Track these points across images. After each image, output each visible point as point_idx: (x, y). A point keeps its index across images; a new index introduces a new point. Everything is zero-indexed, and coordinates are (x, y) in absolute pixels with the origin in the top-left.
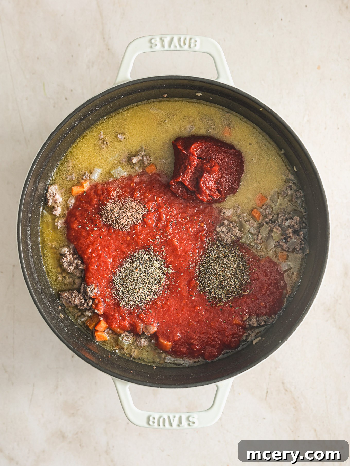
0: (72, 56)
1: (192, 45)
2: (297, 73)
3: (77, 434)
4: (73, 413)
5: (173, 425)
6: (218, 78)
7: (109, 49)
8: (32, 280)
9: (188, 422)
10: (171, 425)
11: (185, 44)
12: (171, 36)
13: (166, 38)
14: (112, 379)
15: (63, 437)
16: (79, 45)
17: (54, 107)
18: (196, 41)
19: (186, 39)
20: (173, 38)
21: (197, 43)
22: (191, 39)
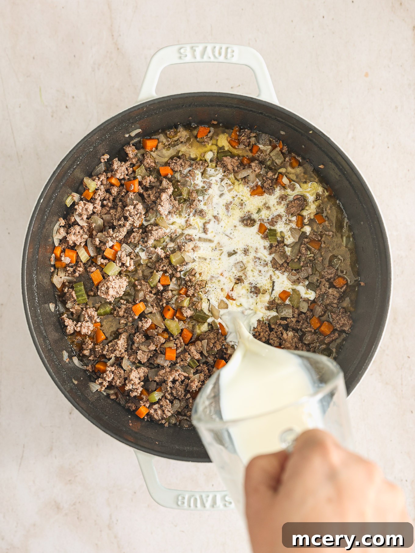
0: (75, 56)
1: (229, 55)
2: (341, 81)
3: (74, 504)
4: (70, 481)
5: (206, 505)
6: (259, 95)
7: (118, 49)
9: (224, 503)
10: (204, 505)
11: (220, 54)
12: (204, 45)
13: (197, 47)
14: (135, 451)
15: (58, 508)
16: (83, 43)
17: (52, 116)
18: (233, 51)
19: (221, 48)
20: (206, 47)
21: (234, 54)
22: (227, 48)
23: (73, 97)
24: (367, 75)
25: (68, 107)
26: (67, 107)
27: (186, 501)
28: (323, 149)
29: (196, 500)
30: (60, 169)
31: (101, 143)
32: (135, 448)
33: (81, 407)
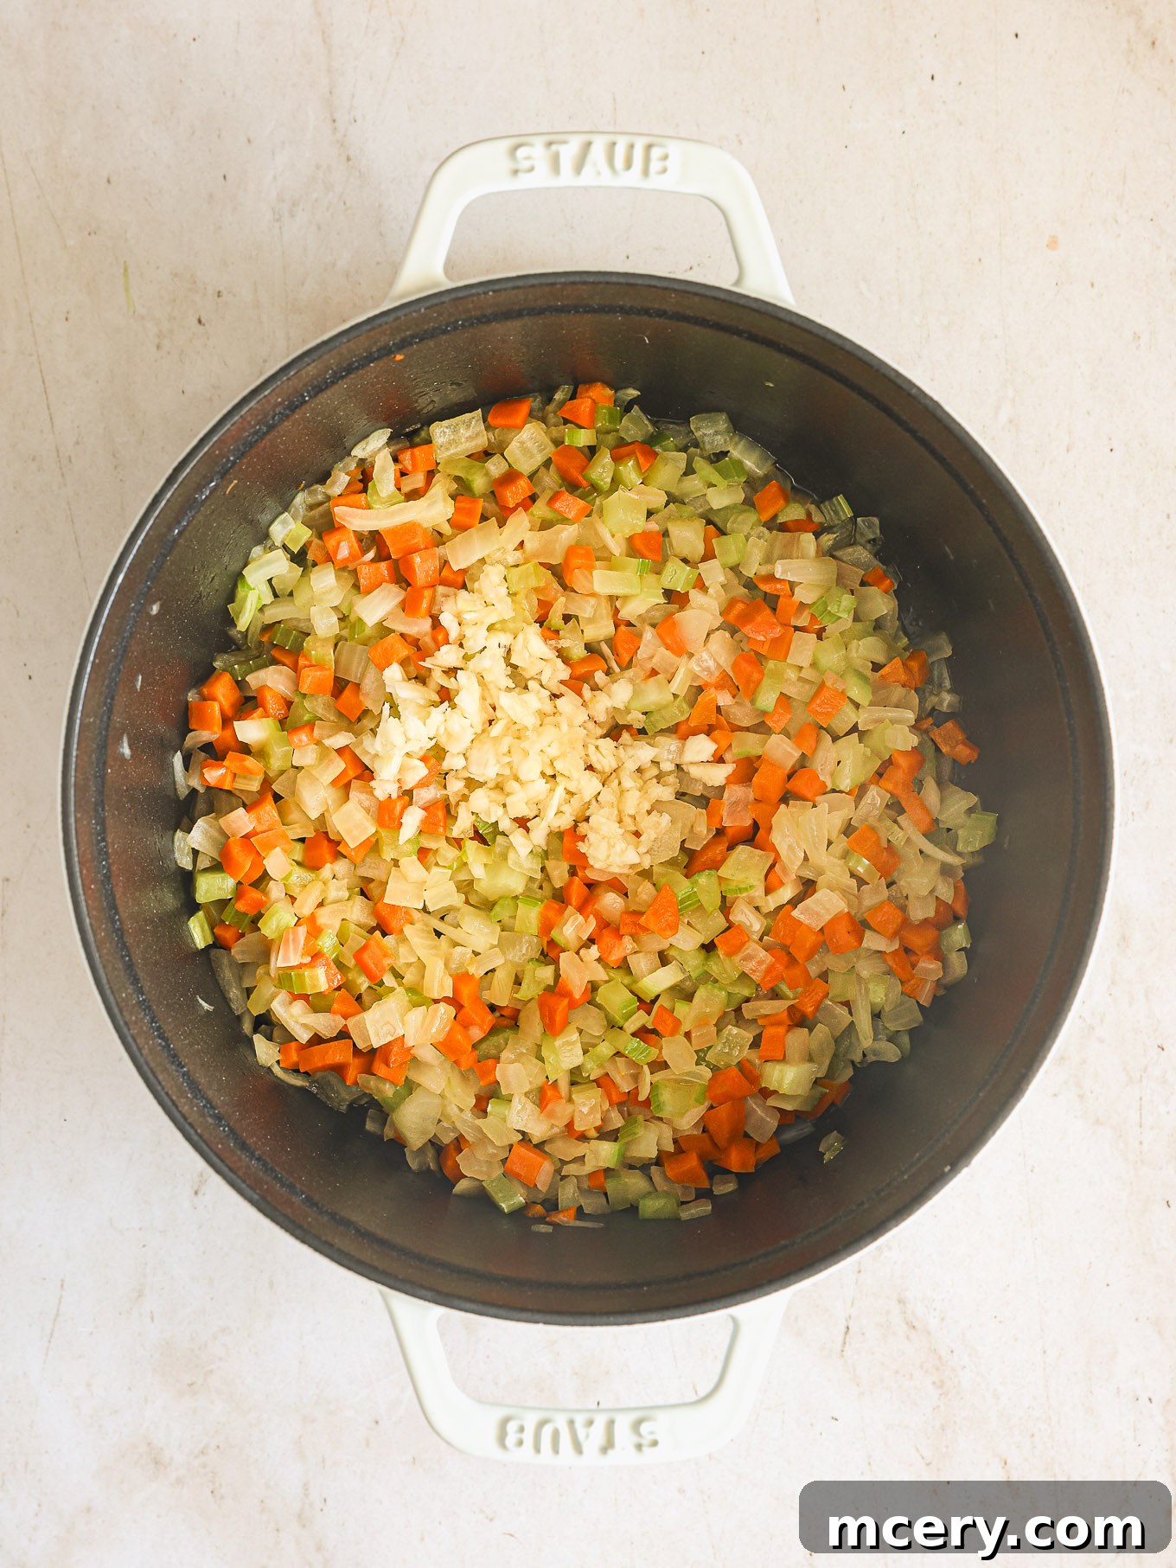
0: (225, 178)
1: (655, 166)
2: (980, 260)
3: (204, 1453)
4: (192, 1383)
5: (586, 1446)
6: (738, 282)
7: (348, 159)
8: (111, 958)
9: (635, 1439)
10: (578, 1448)
11: (628, 165)
12: (584, 138)
14: (382, 1294)
15: (157, 1462)
16: (249, 141)
17: (158, 347)
18: (665, 157)
19: (632, 146)
20: (589, 144)
21: (668, 163)
22: (649, 147)
23: (219, 294)
24: (1053, 244)
25: (203, 321)
26: (200, 321)
27: (528, 1437)
28: (919, 434)
29: (556, 1435)
30: (172, 490)
31: (288, 417)
32: (383, 1284)
33: (227, 1166)
